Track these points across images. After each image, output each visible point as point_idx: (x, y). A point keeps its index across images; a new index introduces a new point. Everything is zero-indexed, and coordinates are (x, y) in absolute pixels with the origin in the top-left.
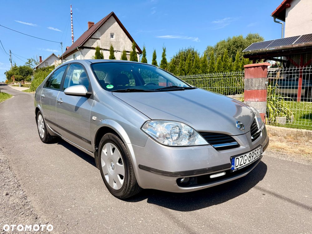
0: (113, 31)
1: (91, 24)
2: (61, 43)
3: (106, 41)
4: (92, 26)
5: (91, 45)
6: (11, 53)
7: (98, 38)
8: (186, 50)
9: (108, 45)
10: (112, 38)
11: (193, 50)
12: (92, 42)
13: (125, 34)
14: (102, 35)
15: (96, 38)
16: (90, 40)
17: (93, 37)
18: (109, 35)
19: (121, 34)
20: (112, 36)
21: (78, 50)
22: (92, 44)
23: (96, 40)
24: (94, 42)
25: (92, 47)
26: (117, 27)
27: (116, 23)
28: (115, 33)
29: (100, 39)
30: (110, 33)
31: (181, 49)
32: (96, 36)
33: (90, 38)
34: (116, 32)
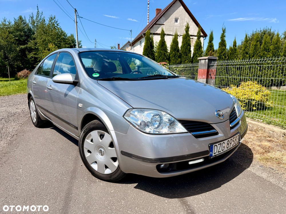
0: (177, 16)
1: (158, 10)
2: (131, 31)
3: (170, 26)
4: (159, 13)
5: (155, 31)
6: (96, 41)
7: (162, 24)
8: (261, 31)
9: (171, 30)
10: (176, 23)
11: (270, 31)
12: (157, 28)
13: (190, 17)
14: (166, 20)
15: (160, 24)
16: (155, 26)
17: (158, 23)
18: (174, 20)
19: (186, 18)
20: (176, 21)
21: (143, 37)
22: (157, 30)
23: (160, 25)
24: (159, 28)
25: (156, 33)
26: (182, 11)
27: (182, 7)
28: (179, 18)
29: (164, 24)
30: (174, 17)
31: (254, 31)
32: (161, 22)
33: (155, 24)
34: (181, 16)
